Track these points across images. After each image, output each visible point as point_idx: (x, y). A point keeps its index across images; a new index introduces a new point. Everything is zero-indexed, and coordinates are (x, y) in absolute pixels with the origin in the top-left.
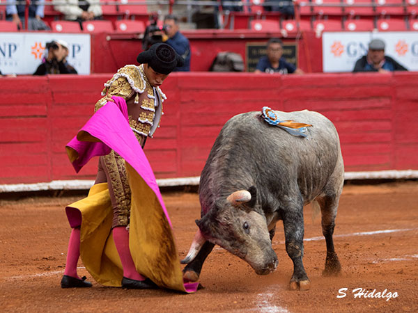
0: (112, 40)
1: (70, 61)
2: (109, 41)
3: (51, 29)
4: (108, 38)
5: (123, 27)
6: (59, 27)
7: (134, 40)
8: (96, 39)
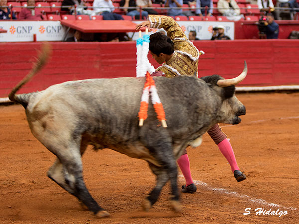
0: (244, 25)
1: (226, 34)
2: (243, 26)
3: (217, 20)
4: (242, 24)
5: (249, 19)
6: (220, 19)
7: (253, 25)
8: (237, 24)
